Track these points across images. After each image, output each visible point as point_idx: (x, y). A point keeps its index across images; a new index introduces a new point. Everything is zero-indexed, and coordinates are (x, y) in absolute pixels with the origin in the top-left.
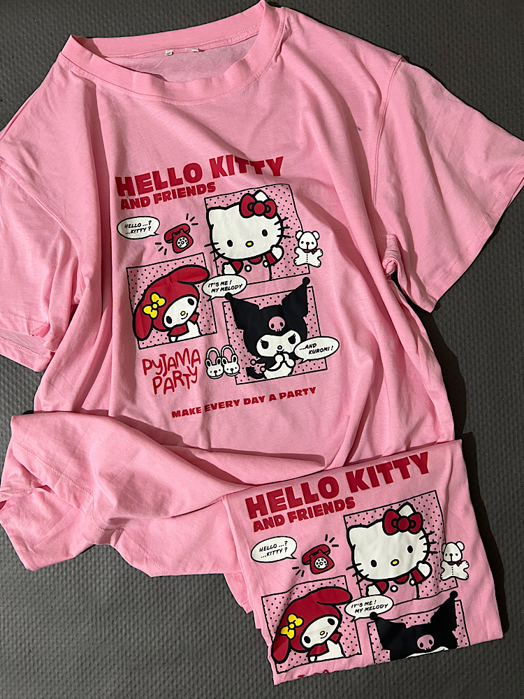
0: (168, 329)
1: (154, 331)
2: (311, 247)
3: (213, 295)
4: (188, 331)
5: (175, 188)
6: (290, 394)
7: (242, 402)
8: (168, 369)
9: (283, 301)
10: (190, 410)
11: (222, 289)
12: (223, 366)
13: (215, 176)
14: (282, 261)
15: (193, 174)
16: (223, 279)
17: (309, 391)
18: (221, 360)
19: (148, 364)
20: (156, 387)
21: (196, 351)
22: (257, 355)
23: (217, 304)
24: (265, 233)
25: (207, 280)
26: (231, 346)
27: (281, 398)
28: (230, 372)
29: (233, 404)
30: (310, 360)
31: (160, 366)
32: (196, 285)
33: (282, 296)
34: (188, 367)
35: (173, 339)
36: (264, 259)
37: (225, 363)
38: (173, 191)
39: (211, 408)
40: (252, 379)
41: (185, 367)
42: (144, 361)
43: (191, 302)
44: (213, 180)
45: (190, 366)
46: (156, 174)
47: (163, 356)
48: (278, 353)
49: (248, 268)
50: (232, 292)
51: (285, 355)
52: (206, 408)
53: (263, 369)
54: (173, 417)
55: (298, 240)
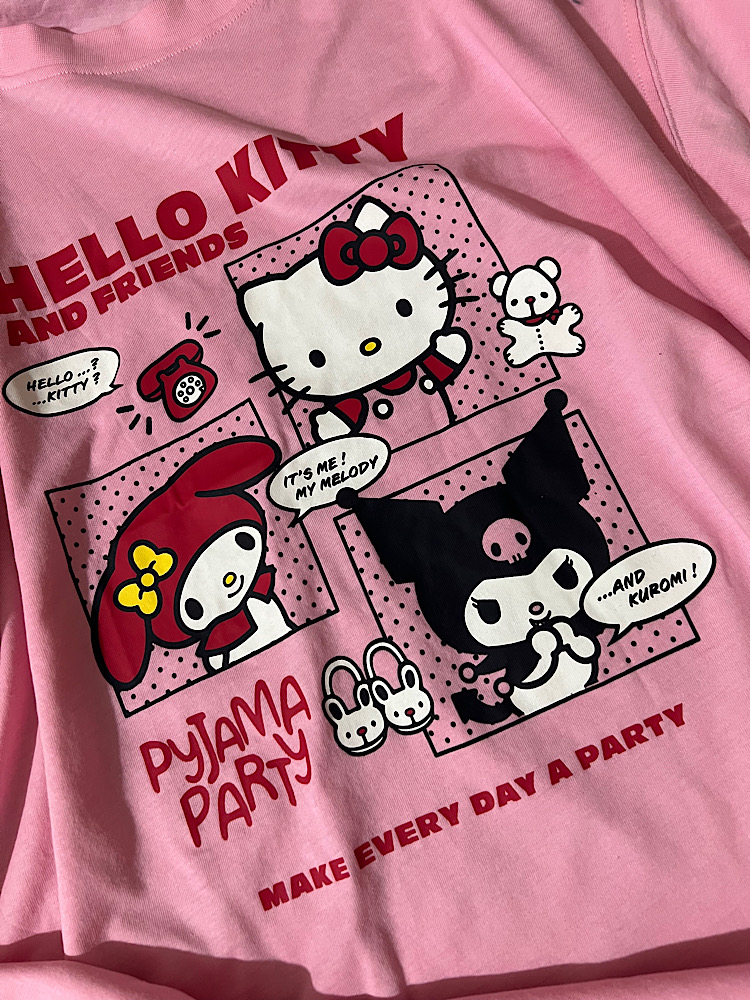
0: (196, 635)
1: (157, 652)
2: (542, 306)
3: (303, 505)
4: (255, 628)
5: (144, 261)
6: (610, 747)
7: (465, 809)
8: (217, 757)
9: (505, 471)
10: (313, 871)
11: (325, 483)
12: (381, 708)
13: (241, 205)
14: (472, 363)
15: (182, 217)
16: (321, 454)
17: (666, 723)
18: (370, 691)
19: (157, 758)
20: (194, 823)
21: (290, 680)
22: (474, 647)
23: (322, 529)
24: (404, 308)
25: (276, 468)
26: (390, 640)
27: (585, 764)
28: (404, 721)
29: (442, 821)
30: (639, 625)
31: (195, 752)
32: (250, 491)
33: (500, 458)
34: (276, 736)
35: (216, 661)
36: (421, 373)
37: (385, 697)
38: (141, 270)
39: (376, 853)
40: (479, 729)
41: (269, 737)
42: (145, 749)
43: (245, 542)
44: (236, 219)
45: (282, 732)
46: (90, 244)
47: (196, 720)
48: (537, 627)
49: (383, 409)
50: (354, 483)
51: (559, 626)
52: (362, 857)
53: (504, 687)
54: (267, 907)
55: (502, 299)
